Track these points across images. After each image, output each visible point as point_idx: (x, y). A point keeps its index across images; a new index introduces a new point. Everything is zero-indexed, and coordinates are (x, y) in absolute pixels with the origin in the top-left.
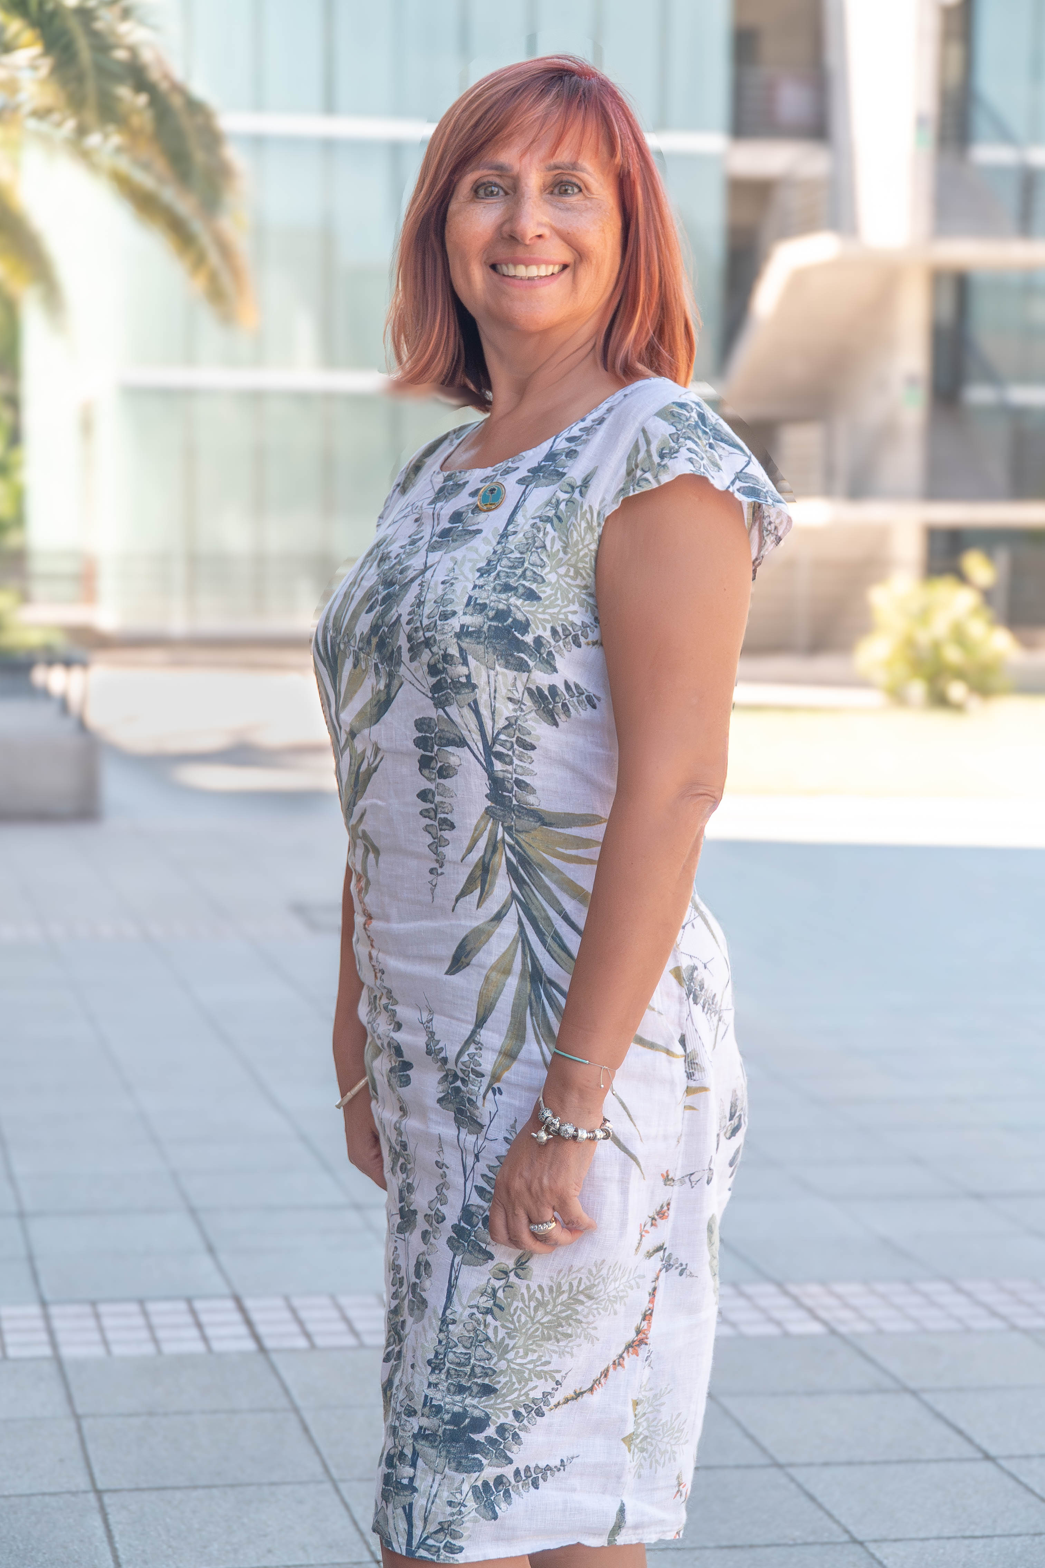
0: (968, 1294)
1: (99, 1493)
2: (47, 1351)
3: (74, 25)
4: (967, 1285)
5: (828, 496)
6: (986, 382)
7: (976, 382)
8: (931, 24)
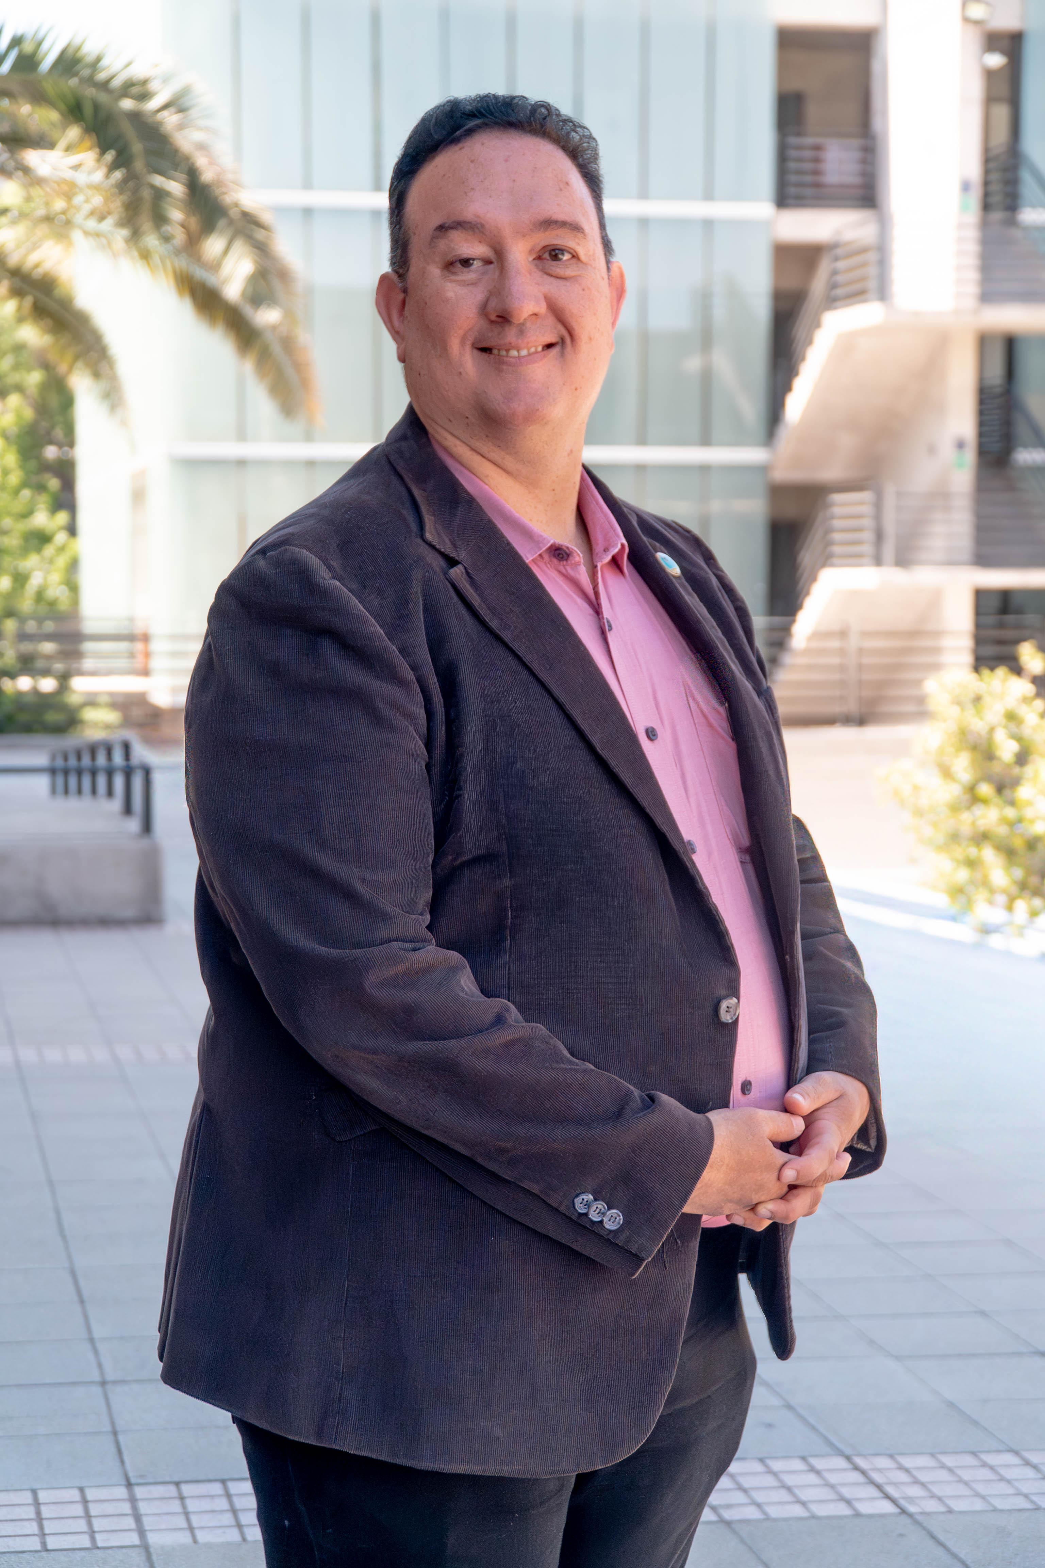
0: (1035, 1467)
2: (134, 1539)
4: (1033, 1457)
5: (878, 561)
6: (1035, 446)
7: (1026, 446)
8: (976, 88)
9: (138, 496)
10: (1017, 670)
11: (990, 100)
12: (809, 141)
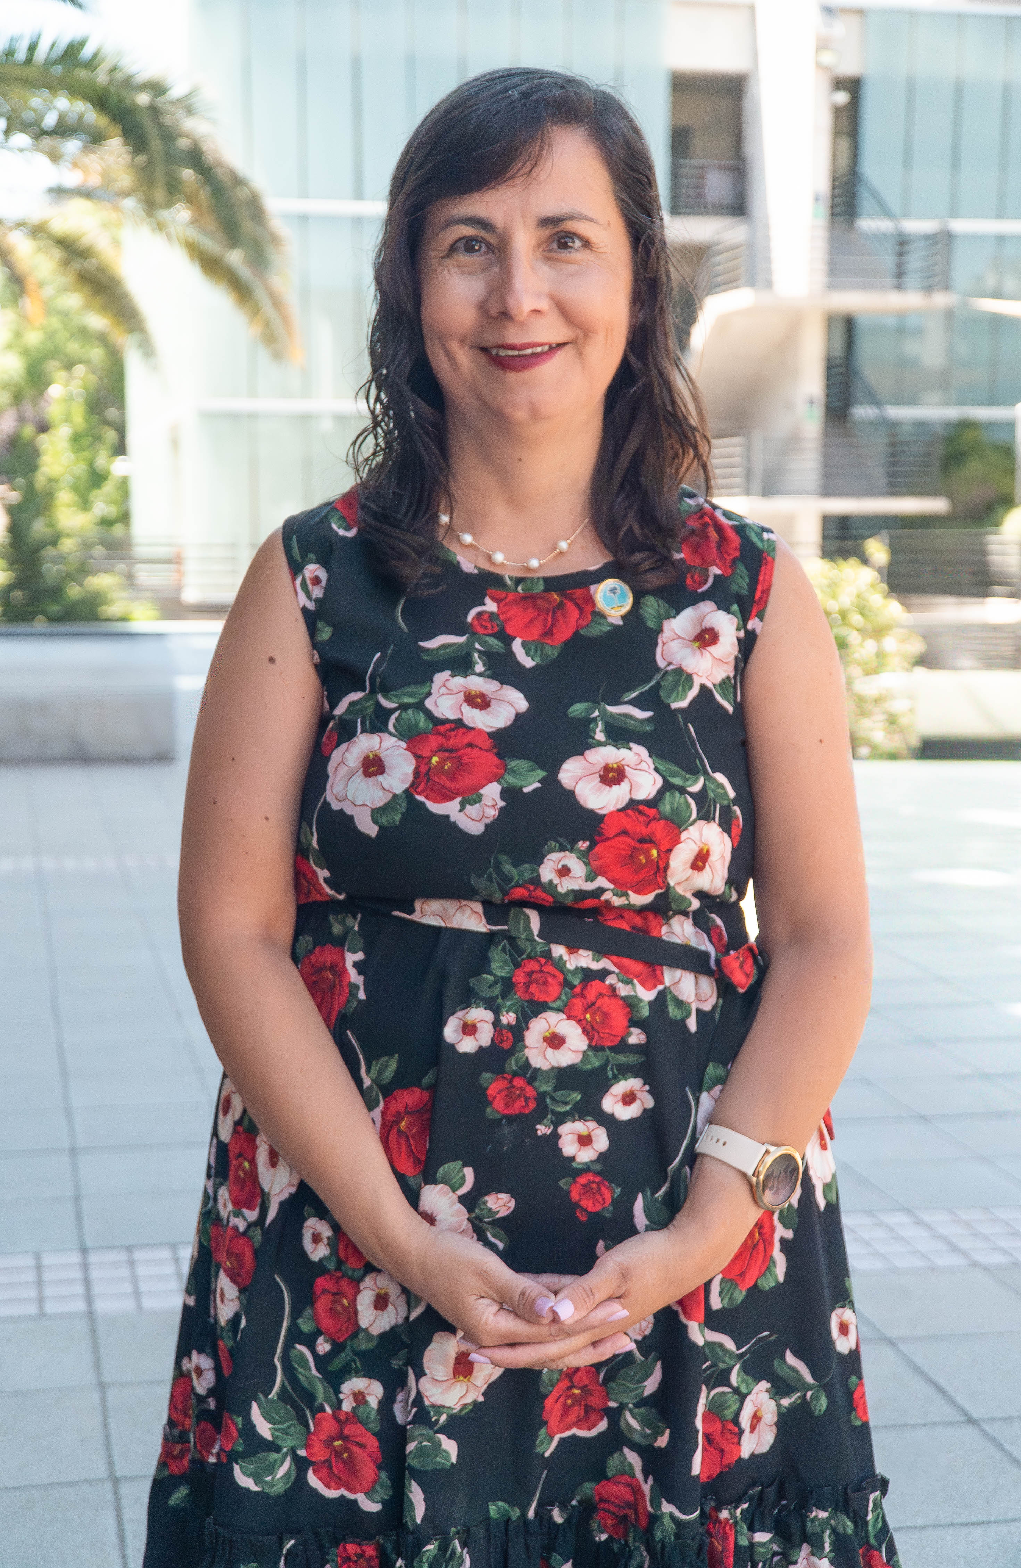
0: (928, 1227)
1: (115, 1481)
2: (81, 1306)
3: (146, 120)
4: (926, 1217)
5: (748, 492)
6: (868, 403)
7: (861, 404)
8: (824, 121)
9: (175, 443)
10: (865, 560)
11: (837, 133)
12: (696, 162)
